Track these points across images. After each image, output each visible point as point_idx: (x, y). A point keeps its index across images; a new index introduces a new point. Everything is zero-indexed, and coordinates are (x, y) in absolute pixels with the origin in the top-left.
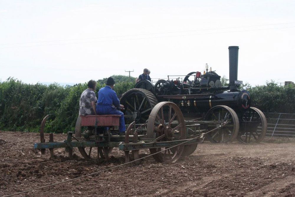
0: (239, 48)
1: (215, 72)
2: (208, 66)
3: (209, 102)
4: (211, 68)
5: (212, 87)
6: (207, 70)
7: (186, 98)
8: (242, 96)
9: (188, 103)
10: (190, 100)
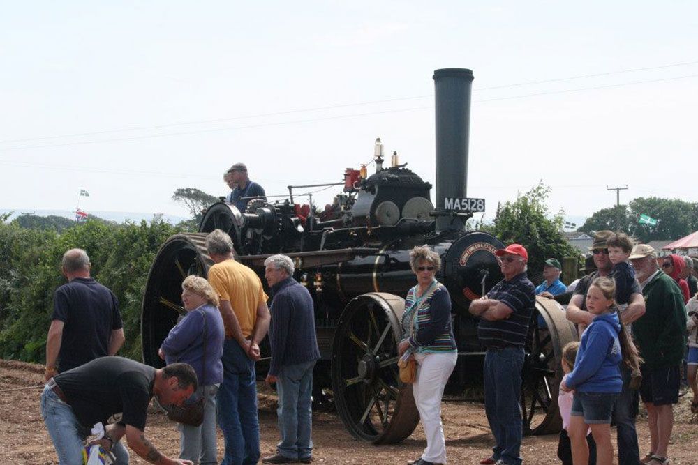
0: (472, 78)
1: (405, 167)
2: (381, 146)
3: (372, 277)
4: (395, 154)
5: (389, 222)
6: (379, 161)
7: (303, 263)
8: (465, 256)
9: (315, 284)
10: (323, 270)
